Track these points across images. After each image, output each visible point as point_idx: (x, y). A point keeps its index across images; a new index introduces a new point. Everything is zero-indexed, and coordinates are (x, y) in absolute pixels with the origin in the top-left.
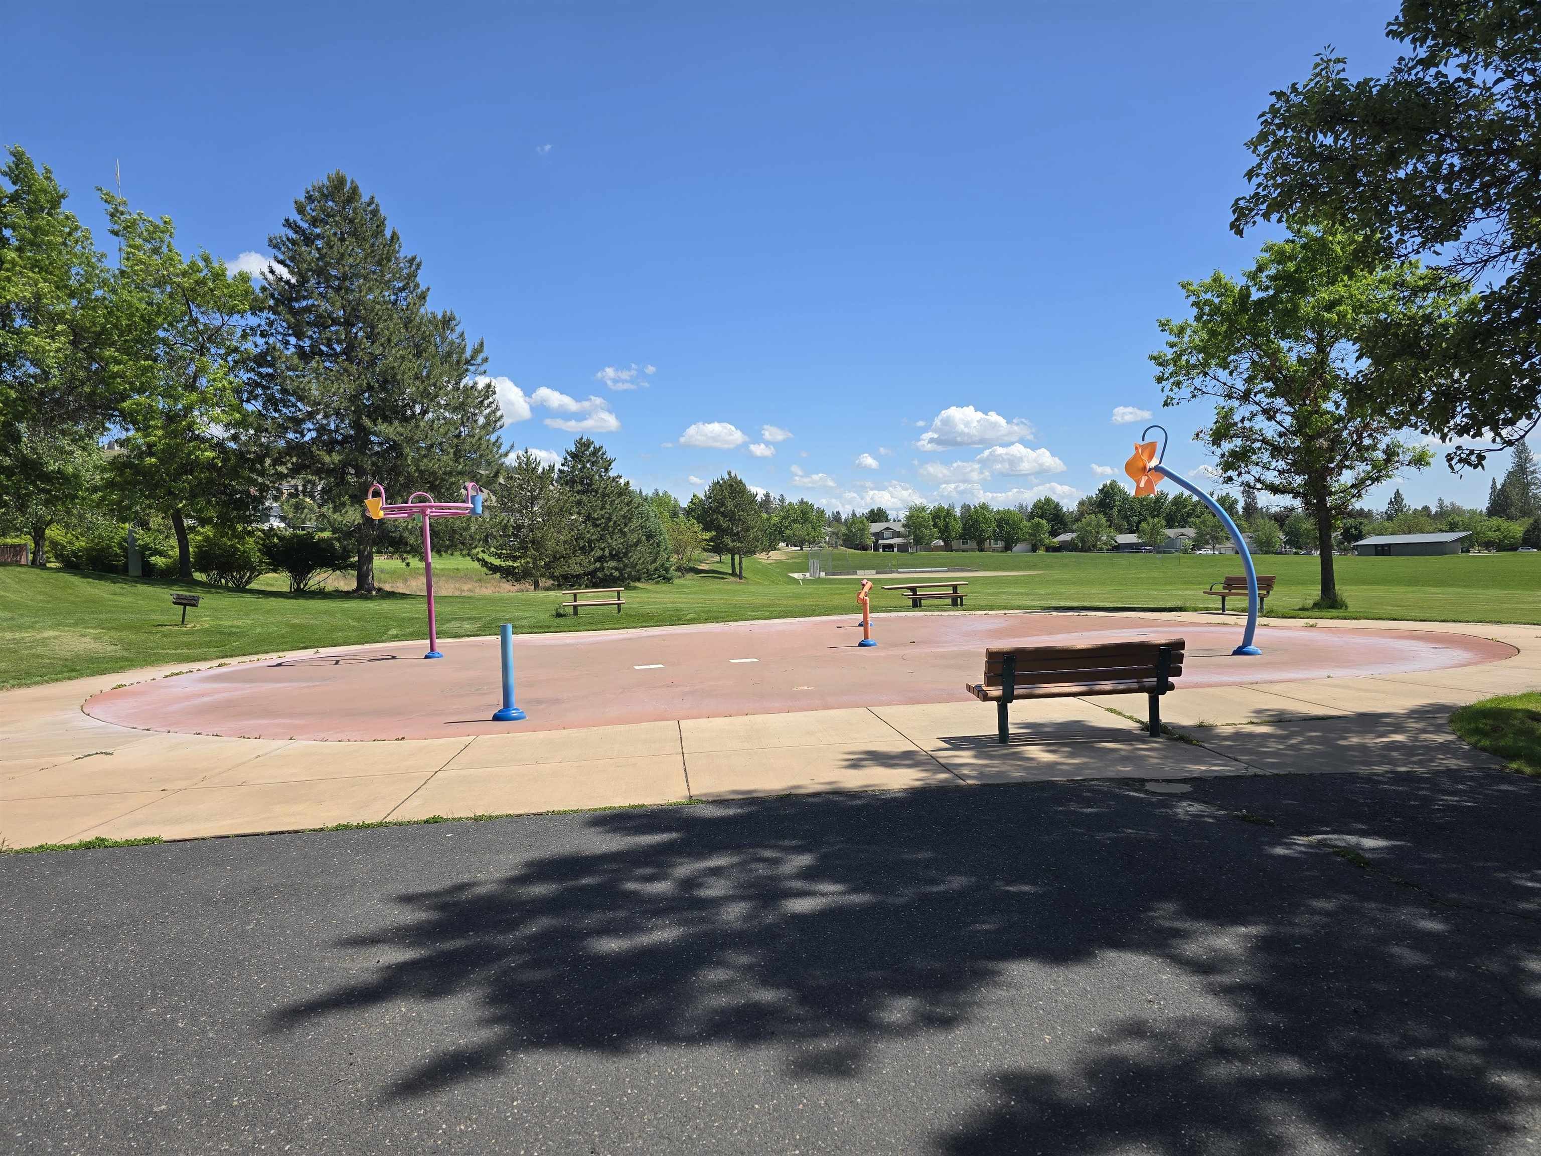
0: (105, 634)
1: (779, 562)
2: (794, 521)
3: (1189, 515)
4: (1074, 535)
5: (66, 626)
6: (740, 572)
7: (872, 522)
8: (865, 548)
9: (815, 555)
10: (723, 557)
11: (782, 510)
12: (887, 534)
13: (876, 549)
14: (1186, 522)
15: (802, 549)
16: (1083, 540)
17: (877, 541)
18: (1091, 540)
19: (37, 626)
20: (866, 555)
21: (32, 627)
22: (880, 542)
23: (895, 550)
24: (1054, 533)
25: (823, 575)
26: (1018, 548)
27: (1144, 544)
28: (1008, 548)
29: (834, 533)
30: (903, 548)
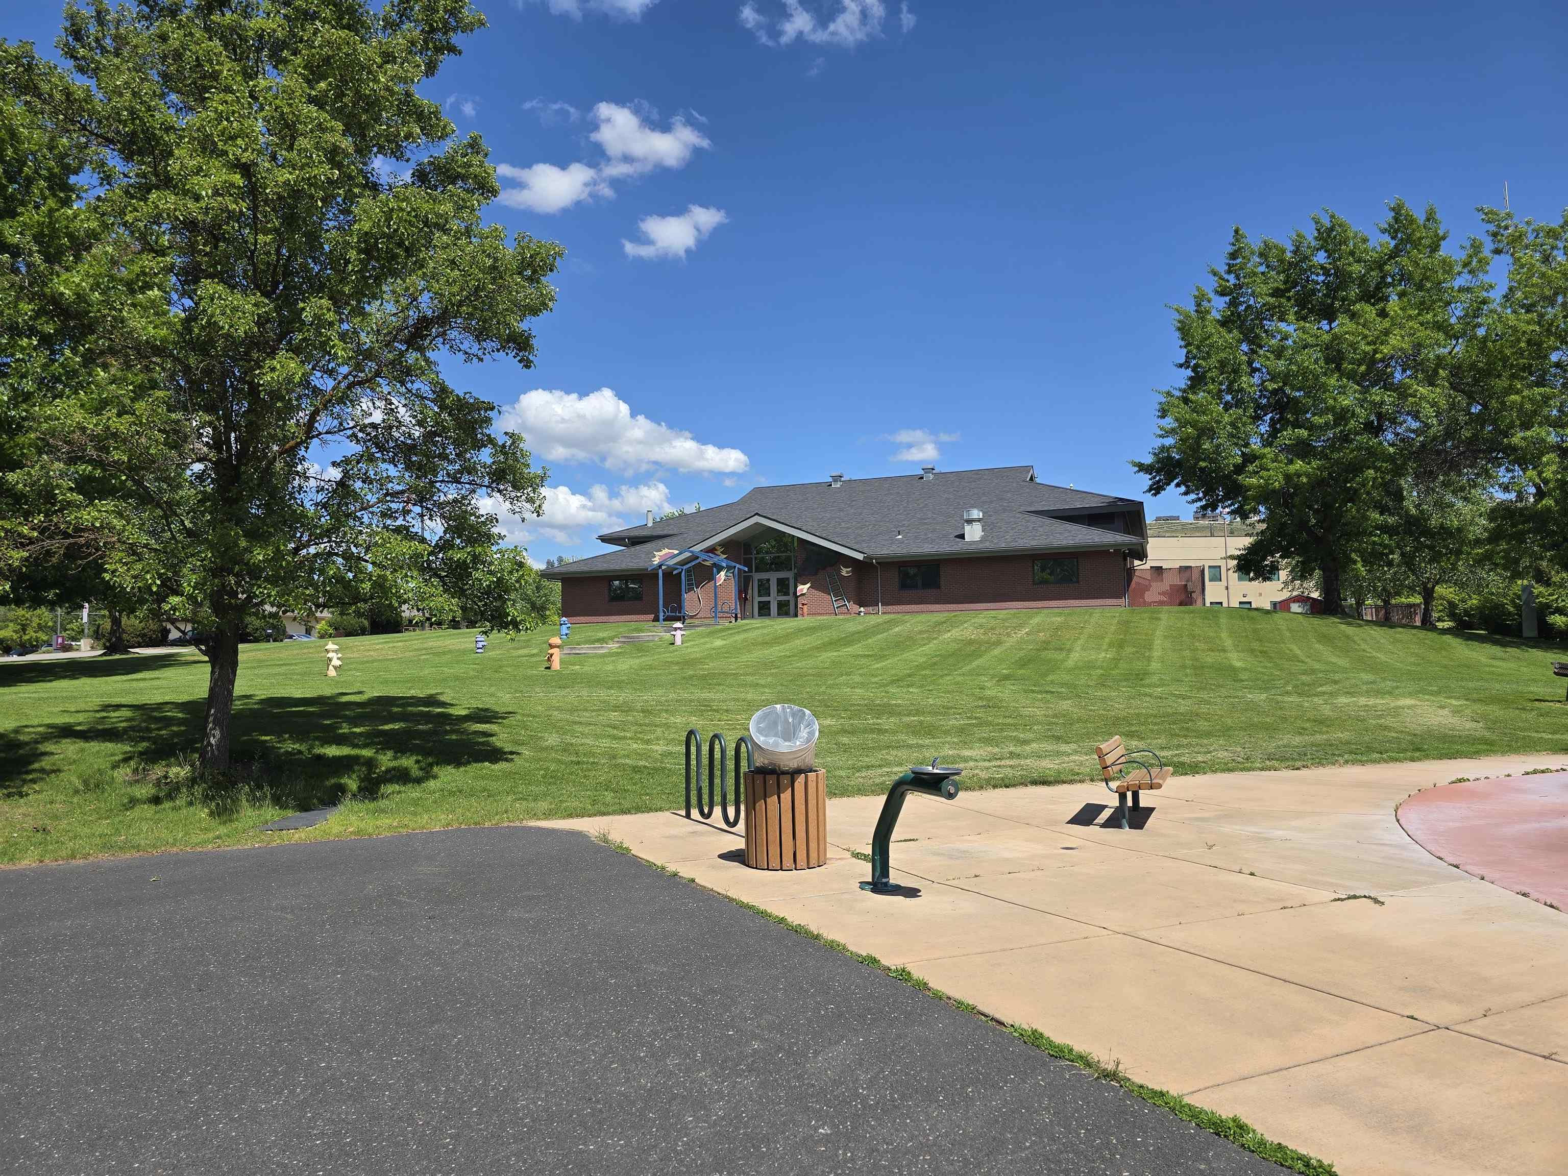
0: (1467, 707)
5: (1427, 694)
19: (1397, 692)
21: (1390, 693)
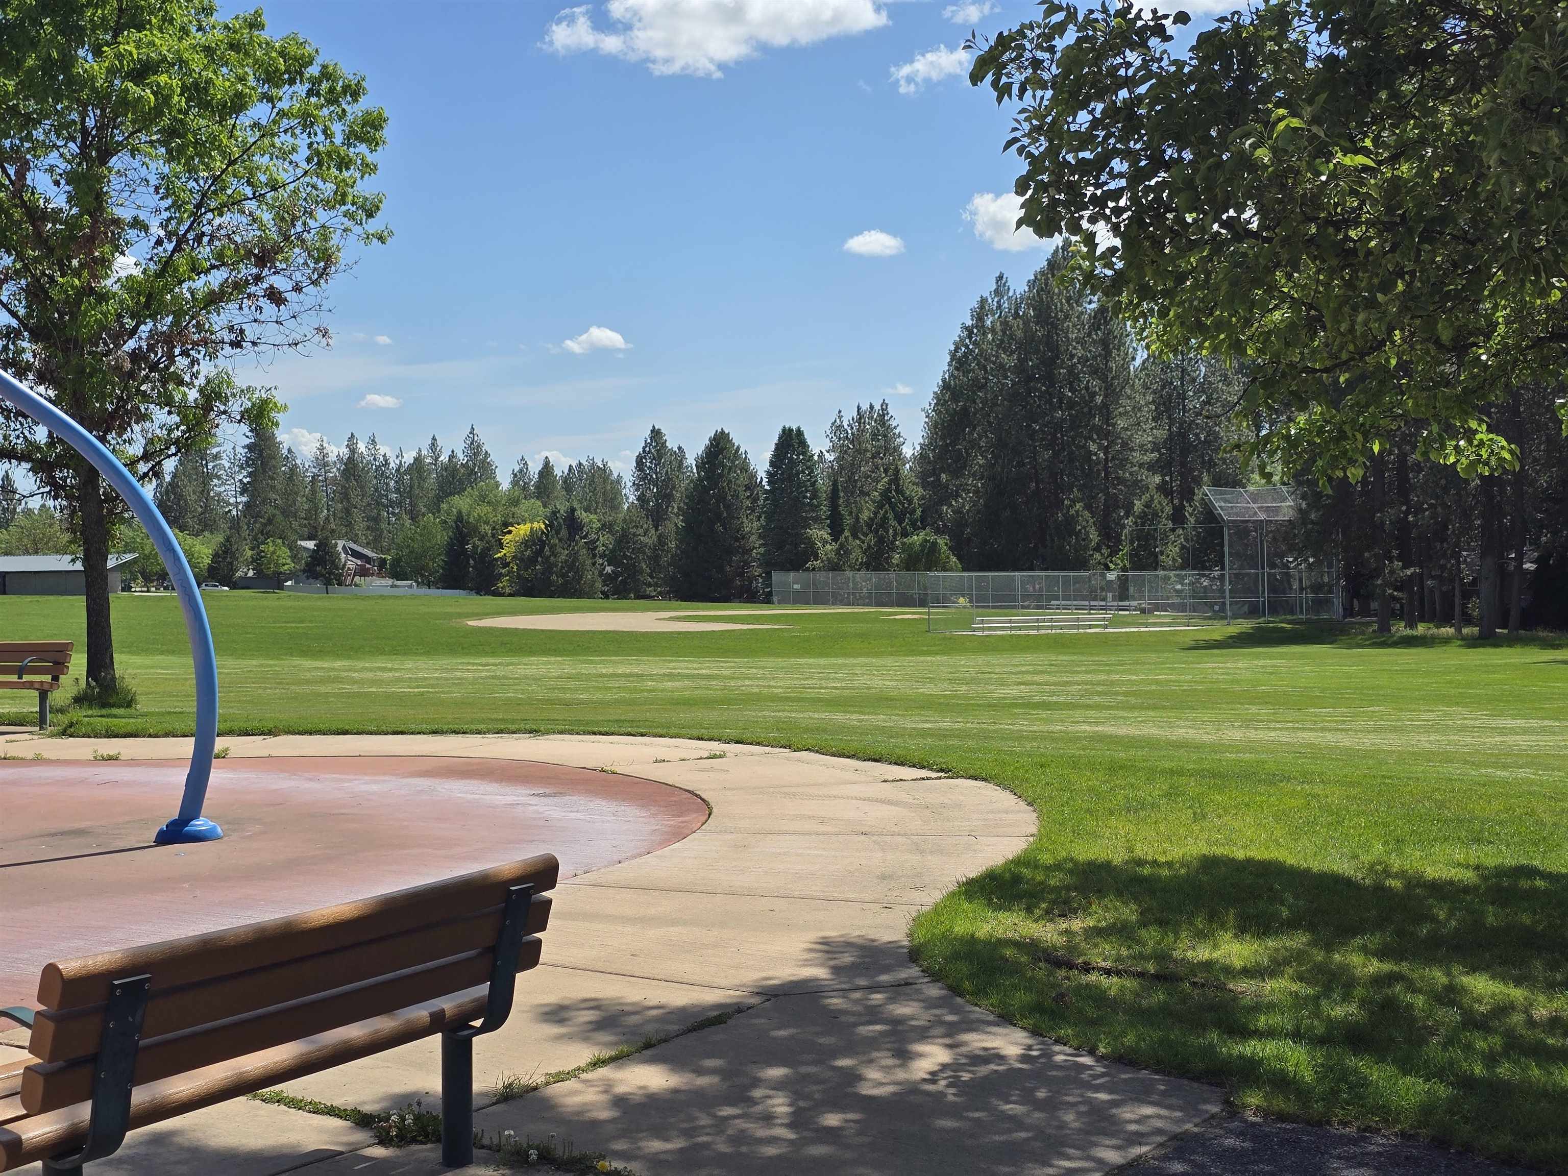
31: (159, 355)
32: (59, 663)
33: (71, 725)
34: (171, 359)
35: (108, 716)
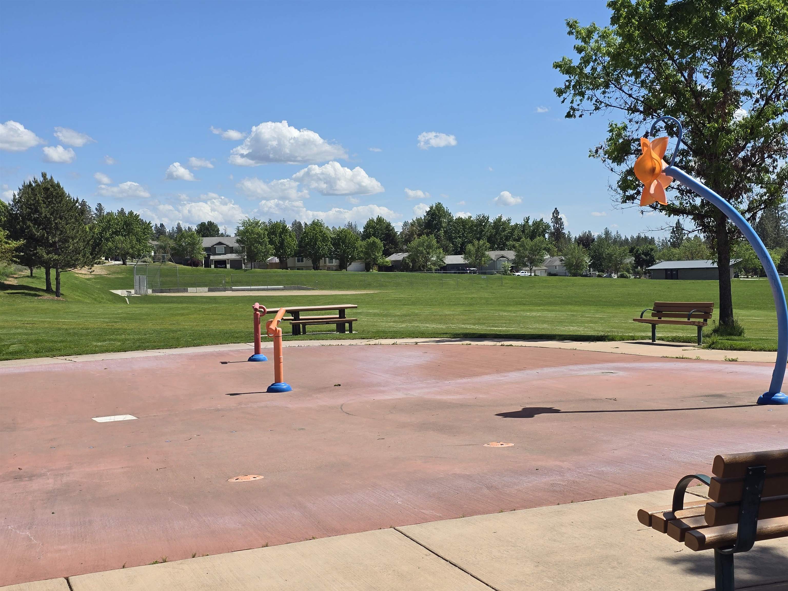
1: (100, 277)
2: (116, 233)
3: (507, 238)
4: (406, 255)
6: (58, 288)
7: (203, 236)
8: (195, 264)
9: (140, 270)
10: (35, 271)
11: (101, 221)
12: (219, 249)
13: (207, 265)
14: (505, 245)
15: (124, 263)
16: (413, 261)
17: (209, 256)
18: (421, 260)
20: (197, 271)
22: (212, 257)
23: (228, 266)
24: (387, 253)
25: (150, 291)
26: (353, 266)
27: (470, 265)
28: (342, 266)
29: (161, 247)
30: (236, 265)
31: (757, 158)
32: (707, 313)
33: (713, 343)
34: (763, 159)
35: (731, 340)
